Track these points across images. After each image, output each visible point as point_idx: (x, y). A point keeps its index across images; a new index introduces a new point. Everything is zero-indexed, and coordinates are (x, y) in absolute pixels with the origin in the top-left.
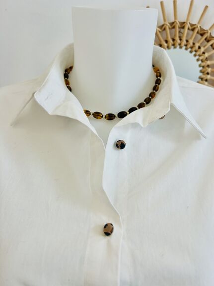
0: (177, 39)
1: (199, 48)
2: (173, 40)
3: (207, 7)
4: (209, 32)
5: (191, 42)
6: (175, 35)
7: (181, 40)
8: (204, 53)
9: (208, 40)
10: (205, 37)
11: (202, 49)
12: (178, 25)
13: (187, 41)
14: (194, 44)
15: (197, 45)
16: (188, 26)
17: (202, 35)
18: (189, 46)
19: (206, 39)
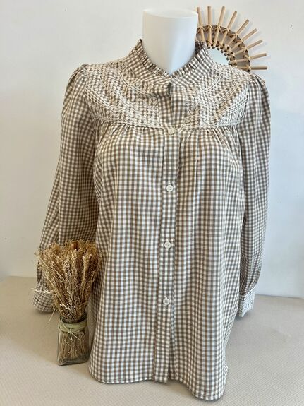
0: (210, 40)
1: (228, 48)
2: (207, 42)
3: (236, 12)
4: (237, 34)
5: (221, 43)
6: (209, 38)
7: (213, 41)
8: (232, 53)
9: (235, 42)
10: (233, 38)
11: (231, 50)
12: (211, 29)
13: (218, 42)
14: (224, 45)
15: (226, 46)
16: (219, 29)
17: (231, 37)
18: (220, 47)
19: (234, 40)
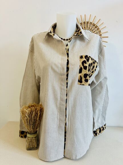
3: (95, 16)
5: (90, 28)
6: (85, 26)
7: (87, 28)
8: (94, 32)
9: (96, 27)
12: (86, 23)
15: (92, 29)
16: (89, 23)
17: (94, 26)
